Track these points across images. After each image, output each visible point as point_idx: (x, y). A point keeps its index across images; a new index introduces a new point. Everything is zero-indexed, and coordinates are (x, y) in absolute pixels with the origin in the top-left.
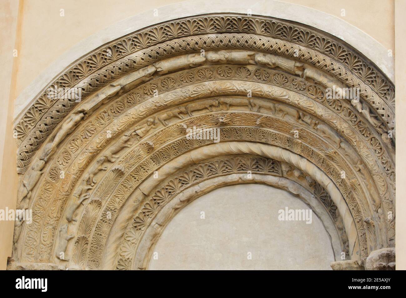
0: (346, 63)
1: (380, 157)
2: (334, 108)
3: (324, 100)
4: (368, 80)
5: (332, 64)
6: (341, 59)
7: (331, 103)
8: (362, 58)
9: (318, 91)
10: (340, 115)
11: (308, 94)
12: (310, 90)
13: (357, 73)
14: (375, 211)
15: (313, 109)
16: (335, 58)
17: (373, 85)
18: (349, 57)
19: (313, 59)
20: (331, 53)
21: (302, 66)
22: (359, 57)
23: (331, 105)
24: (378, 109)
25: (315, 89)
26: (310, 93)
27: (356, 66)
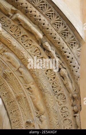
0: (50, 18)
1: (52, 83)
2: (24, 45)
3: (19, 38)
4: (61, 33)
5: (40, 16)
6: (47, 15)
7: (24, 41)
8: (62, 19)
9: (18, 30)
10: (27, 50)
11: (9, 30)
12: (12, 28)
13: (56, 27)
14: (37, 116)
15: (10, 40)
16: (43, 13)
17: (65, 37)
18: (54, 15)
19: (28, 9)
20: (42, 9)
21: (16, 11)
22: (61, 17)
23: (23, 42)
24: (65, 52)
25: (16, 28)
26: (11, 30)
27: (56, 22)
